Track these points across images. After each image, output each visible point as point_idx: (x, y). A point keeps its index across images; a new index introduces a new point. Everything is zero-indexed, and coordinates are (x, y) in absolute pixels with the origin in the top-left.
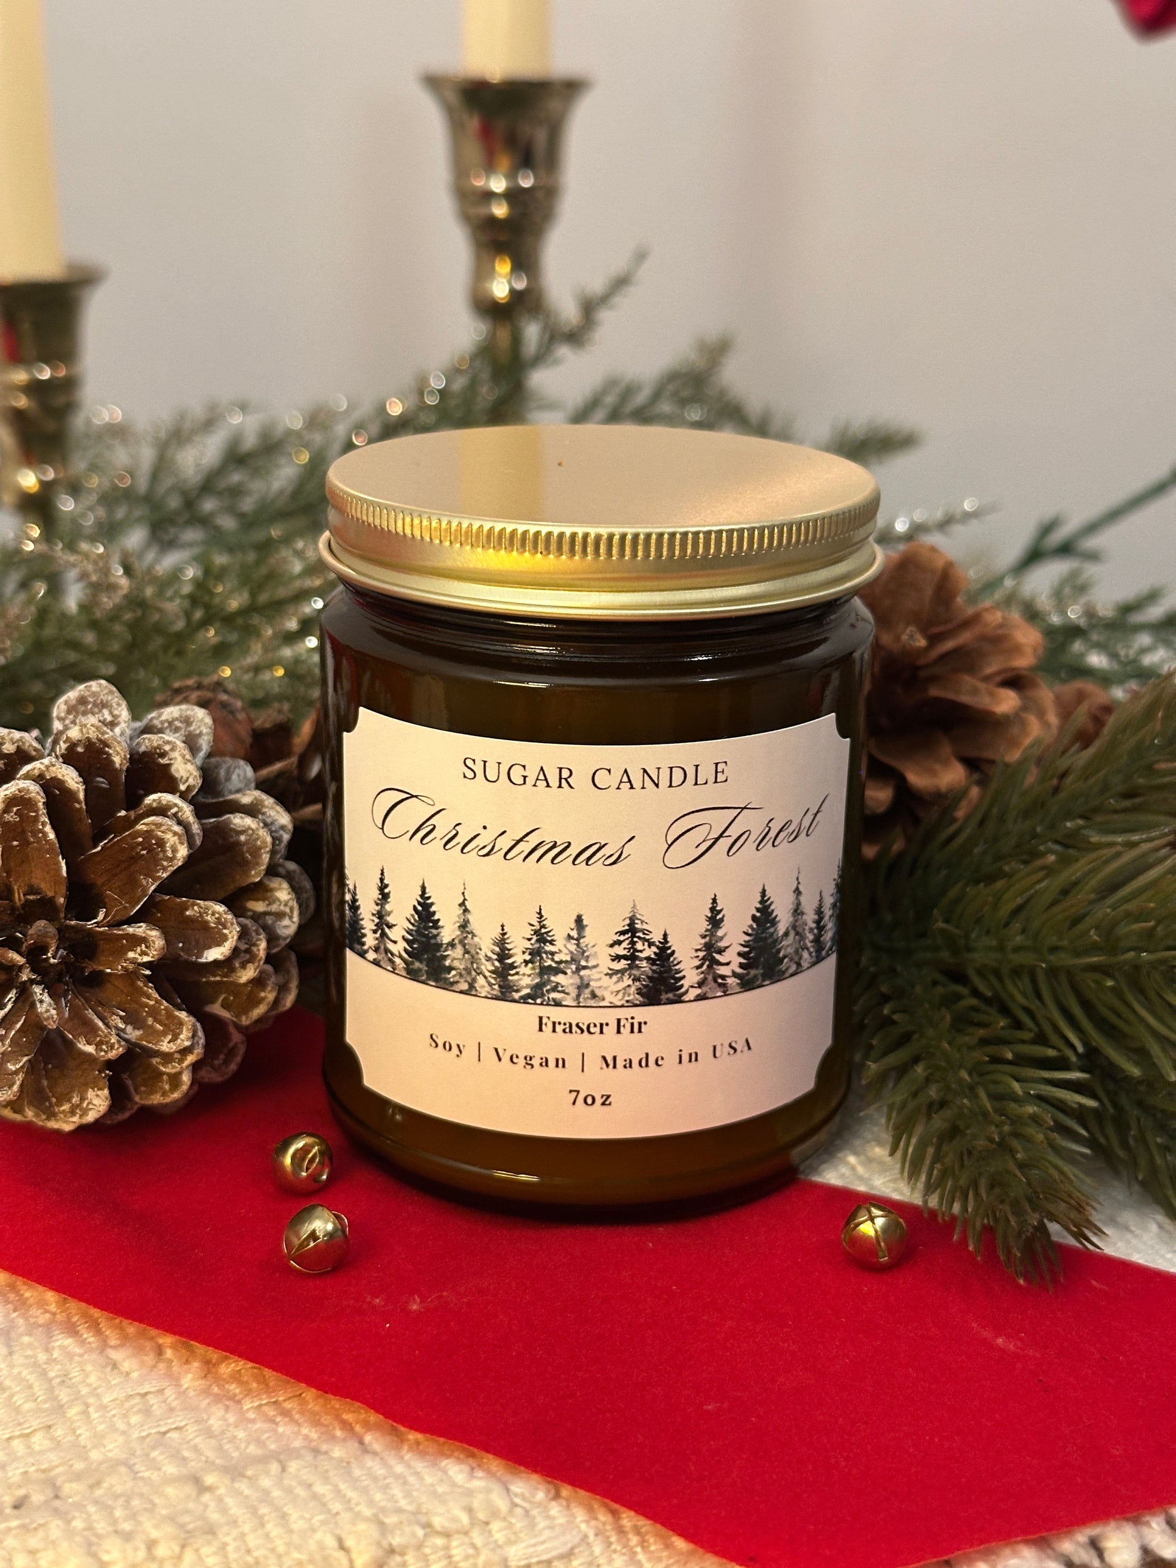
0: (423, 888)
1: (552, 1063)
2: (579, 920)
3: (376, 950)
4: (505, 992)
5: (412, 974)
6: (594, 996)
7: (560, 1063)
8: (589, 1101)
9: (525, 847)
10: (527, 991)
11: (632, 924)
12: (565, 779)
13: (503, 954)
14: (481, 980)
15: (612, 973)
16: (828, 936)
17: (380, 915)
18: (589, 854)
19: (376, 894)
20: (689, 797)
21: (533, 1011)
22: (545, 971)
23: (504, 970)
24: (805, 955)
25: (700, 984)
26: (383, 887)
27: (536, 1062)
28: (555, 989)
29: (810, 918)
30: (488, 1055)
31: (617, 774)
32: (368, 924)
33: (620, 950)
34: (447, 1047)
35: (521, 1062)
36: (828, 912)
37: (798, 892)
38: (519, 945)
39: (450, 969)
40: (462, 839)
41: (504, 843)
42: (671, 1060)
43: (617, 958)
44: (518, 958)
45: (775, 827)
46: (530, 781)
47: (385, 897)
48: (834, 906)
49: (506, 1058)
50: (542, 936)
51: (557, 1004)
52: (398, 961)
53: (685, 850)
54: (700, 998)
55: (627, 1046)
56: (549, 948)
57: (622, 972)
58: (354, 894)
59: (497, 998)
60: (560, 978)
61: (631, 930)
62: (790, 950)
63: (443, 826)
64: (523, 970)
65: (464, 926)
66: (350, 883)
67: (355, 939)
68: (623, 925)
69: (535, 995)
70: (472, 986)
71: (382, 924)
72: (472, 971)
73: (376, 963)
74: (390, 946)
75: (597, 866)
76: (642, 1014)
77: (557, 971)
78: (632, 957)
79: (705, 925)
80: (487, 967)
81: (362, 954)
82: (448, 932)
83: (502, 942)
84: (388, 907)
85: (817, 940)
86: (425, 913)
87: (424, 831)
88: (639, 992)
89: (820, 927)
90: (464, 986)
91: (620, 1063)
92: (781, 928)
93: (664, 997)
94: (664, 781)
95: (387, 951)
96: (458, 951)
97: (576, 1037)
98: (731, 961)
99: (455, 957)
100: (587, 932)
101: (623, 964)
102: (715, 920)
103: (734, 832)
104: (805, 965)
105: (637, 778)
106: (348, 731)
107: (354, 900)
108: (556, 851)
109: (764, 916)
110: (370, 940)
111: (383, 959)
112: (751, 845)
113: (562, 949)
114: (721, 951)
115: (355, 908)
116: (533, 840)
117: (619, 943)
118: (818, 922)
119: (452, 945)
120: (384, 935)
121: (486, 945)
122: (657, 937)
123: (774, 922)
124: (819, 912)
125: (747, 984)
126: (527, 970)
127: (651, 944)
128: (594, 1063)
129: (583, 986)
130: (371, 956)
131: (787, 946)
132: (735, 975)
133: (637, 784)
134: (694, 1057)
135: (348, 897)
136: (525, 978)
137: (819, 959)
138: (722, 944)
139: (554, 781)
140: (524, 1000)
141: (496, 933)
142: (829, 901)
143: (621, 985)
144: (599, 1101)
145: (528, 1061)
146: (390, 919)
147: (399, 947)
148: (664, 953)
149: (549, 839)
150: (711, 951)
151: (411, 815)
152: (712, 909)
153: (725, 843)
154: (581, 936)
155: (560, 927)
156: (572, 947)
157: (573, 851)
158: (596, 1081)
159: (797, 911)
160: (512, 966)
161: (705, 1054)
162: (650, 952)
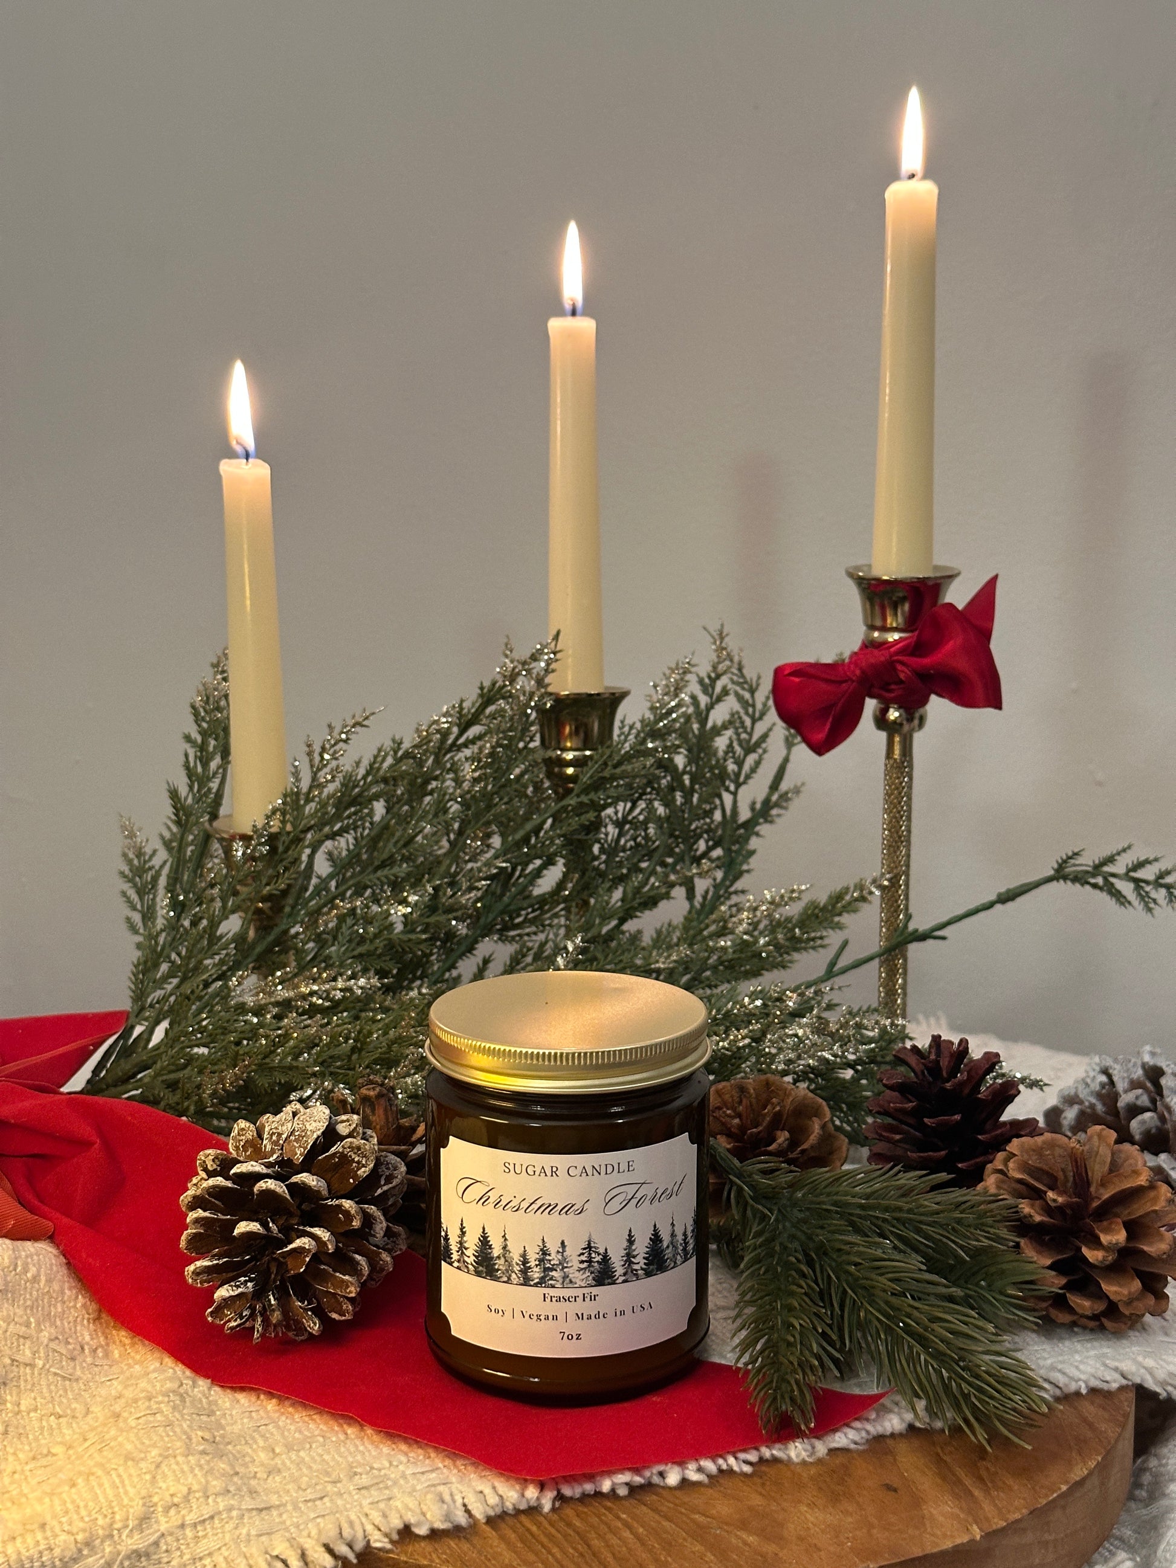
0: (484, 1229)
1: (551, 1318)
2: (563, 1243)
3: (459, 1261)
4: (526, 1282)
5: (478, 1274)
6: (571, 1282)
7: (555, 1318)
8: (570, 1337)
9: (535, 1207)
10: (536, 1281)
11: (589, 1242)
12: (554, 1172)
13: (525, 1262)
14: (514, 1275)
15: (580, 1270)
16: (690, 1247)
17: (461, 1243)
18: (567, 1209)
19: (459, 1232)
20: (616, 1179)
21: (541, 1291)
22: (546, 1270)
23: (525, 1270)
24: (679, 1257)
25: (625, 1274)
26: (462, 1228)
27: (542, 1318)
28: (551, 1279)
29: (680, 1238)
30: (518, 1314)
31: (580, 1169)
32: (454, 1247)
33: (583, 1258)
34: (497, 1311)
35: (535, 1318)
36: (690, 1235)
37: (673, 1225)
38: (533, 1258)
39: (498, 1270)
40: (503, 1203)
41: (525, 1205)
42: (610, 1315)
43: (582, 1262)
44: (533, 1263)
45: (659, 1193)
46: (537, 1173)
47: (463, 1233)
48: (693, 1231)
49: (527, 1316)
50: (544, 1252)
51: (553, 1287)
52: (470, 1267)
53: (615, 1205)
54: (625, 1281)
55: (588, 1308)
56: (548, 1257)
57: (585, 1269)
58: (446, 1232)
59: (521, 1285)
60: (553, 1273)
61: (589, 1247)
62: (670, 1255)
63: (493, 1196)
64: (535, 1269)
65: (505, 1248)
66: (444, 1226)
67: (447, 1257)
68: (585, 1245)
69: (542, 1282)
70: (509, 1279)
71: (462, 1247)
72: (509, 1270)
73: (458, 1268)
74: (466, 1259)
75: (571, 1215)
76: (595, 1291)
77: (552, 1270)
78: (590, 1261)
79: (626, 1244)
80: (517, 1268)
81: (451, 1264)
82: (496, 1252)
83: (524, 1255)
84: (465, 1239)
85: (684, 1249)
86: (484, 1242)
87: (483, 1199)
88: (594, 1279)
89: (686, 1243)
90: (505, 1279)
91: (585, 1317)
92: (665, 1244)
93: (606, 1281)
94: (603, 1172)
95: (464, 1261)
96: (503, 1260)
97: (562, 1303)
98: (640, 1262)
99: (500, 1264)
100: (567, 1249)
101: (585, 1265)
102: (631, 1241)
103: (638, 1195)
104: (679, 1263)
105: (589, 1171)
106: (444, 1147)
107: (447, 1235)
108: (550, 1208)
109: (656, 1238)
110: (455, 1256)
111: (463, 1266)
112: (647, 1202)
113: (554, 1258)
114: (634, 1257)
115: (447, 1239)
116: (539, 1203)
117: (583, 1254)
118: (684, 1240)
119: (499, 1257)
120: (463, 1253)
121: (516, 1258)
122: (602, 1251)
123: (661, 1241)
124: (685, 1234)
125: (648, 1274)
126: (537, 1269)
127: (599, 1254)
128: (571, 1317)
129: (565, 1277)
130: (456, 1264)
131: (669, 1254)
132: (642, 1269)
133: (590, 1172)
134: (622, 1313)
135: (443, 1234)
136: (536, 1274)
137: (686, 1260)
138: (635, 1253)
139: (549, 1173)
140: (536, 1285)
141: (521, 1251)
142: (690, 1229)
143: (585, 1276)
144: (575, 1337)
145: (538, 1317)
146: (466, 1245)
147: (471, 1260)
148: (606, 1259)
149: (547, 1202)
150: (629, 1257)
151: (477, 1191)
152: (629, 1235)
153: (634, 1201)
154: (564, 1251)
155: (553, 1247)
156: (560, 1257)
157: (559, 1208)
158: (574, 1327)
159: (673, 1235)
160: (530, 1268)
161: (628, 1312)
162: (599, 1258)
